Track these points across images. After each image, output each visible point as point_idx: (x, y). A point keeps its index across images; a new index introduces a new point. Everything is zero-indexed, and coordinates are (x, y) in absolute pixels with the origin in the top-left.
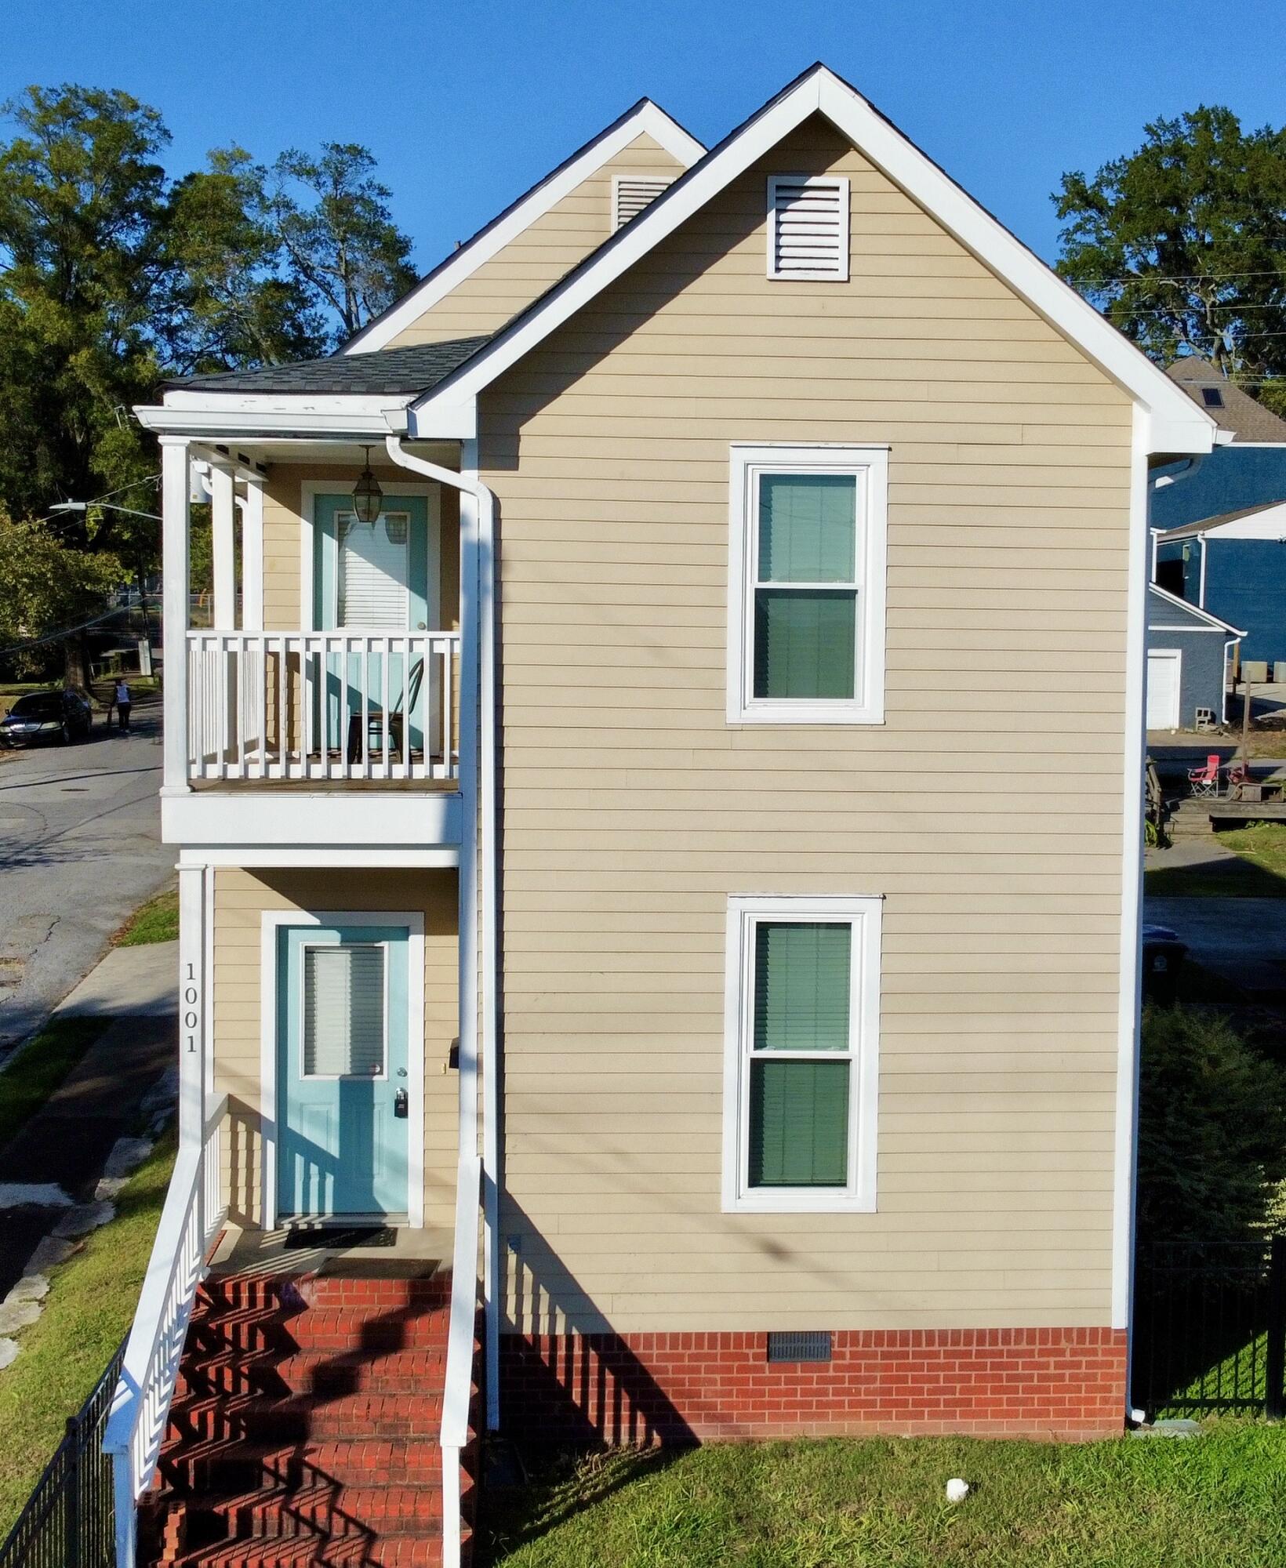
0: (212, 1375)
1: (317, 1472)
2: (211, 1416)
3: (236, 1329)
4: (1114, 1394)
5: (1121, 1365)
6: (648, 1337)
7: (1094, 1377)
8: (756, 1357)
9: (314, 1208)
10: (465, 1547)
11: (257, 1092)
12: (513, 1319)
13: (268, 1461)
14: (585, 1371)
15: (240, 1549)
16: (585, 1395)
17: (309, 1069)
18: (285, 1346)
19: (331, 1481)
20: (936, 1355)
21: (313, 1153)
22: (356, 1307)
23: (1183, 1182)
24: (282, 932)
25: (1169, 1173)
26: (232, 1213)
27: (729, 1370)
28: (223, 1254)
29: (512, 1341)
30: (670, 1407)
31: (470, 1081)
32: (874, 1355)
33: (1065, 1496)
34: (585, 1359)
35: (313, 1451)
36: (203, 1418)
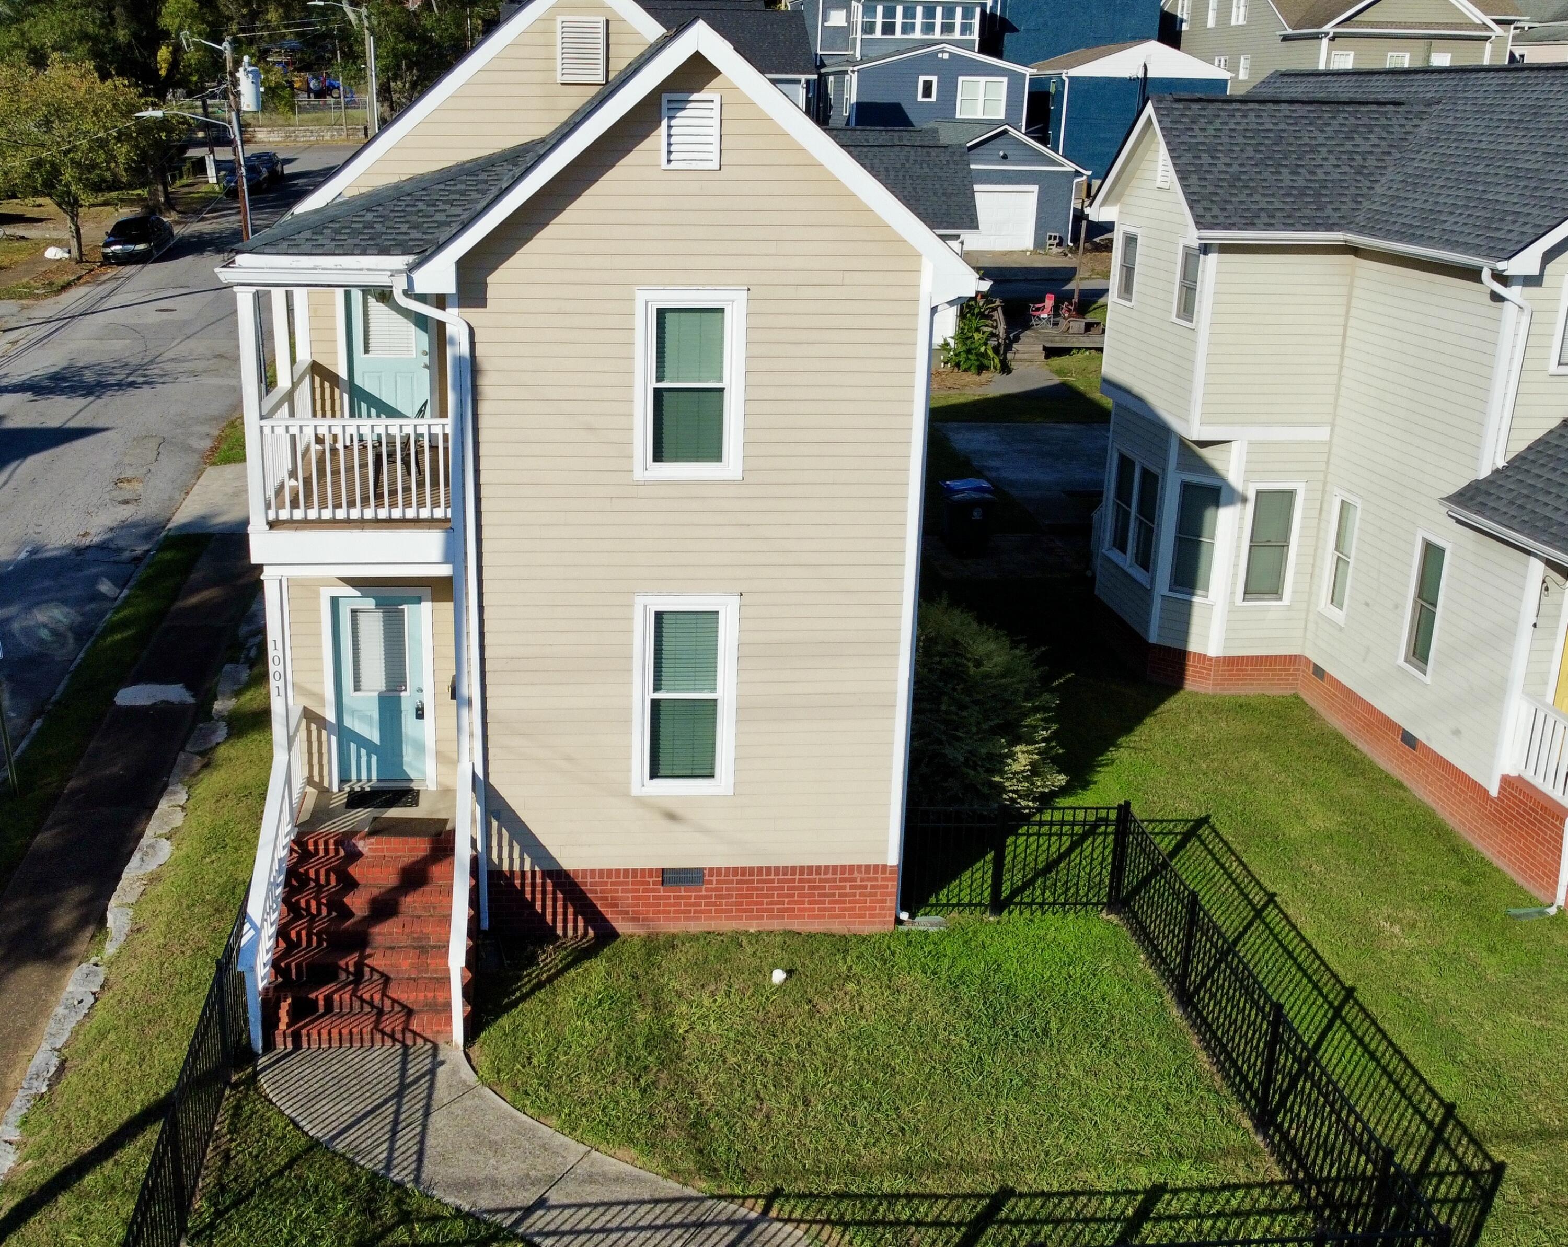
0: (303, 903)
1: (373, 969)
2: (304, 933)
3: (317, 873)
4: (888, 904)
5: (893, 887)
6: (584, 871)
7: (875, 894)
8: (654, 883)
9: (364, 776)
10: (466, 1020)
11: (321, 699)
12: (496, 861)
13: (342, 963)
14: (544, 892)
15: (326, 1020)
16: (544, 907)
17: (357, 688)
18: (350, 884)
19: (382, 974)
20: (772, 881)
21: (362, 742)
22: (393, 854)
23: (949, 751)
24: (335, 601)
25: (940, 742)
26: (310, 781)
27: (637, 891)
28: (305, 817)
29: (496, 875)
30: (600, 913)
31: (465, 712)
32: (732, 882)
33: (848, 978)
34: (544, 885)
35: (370, 956)
36: (299, 934)
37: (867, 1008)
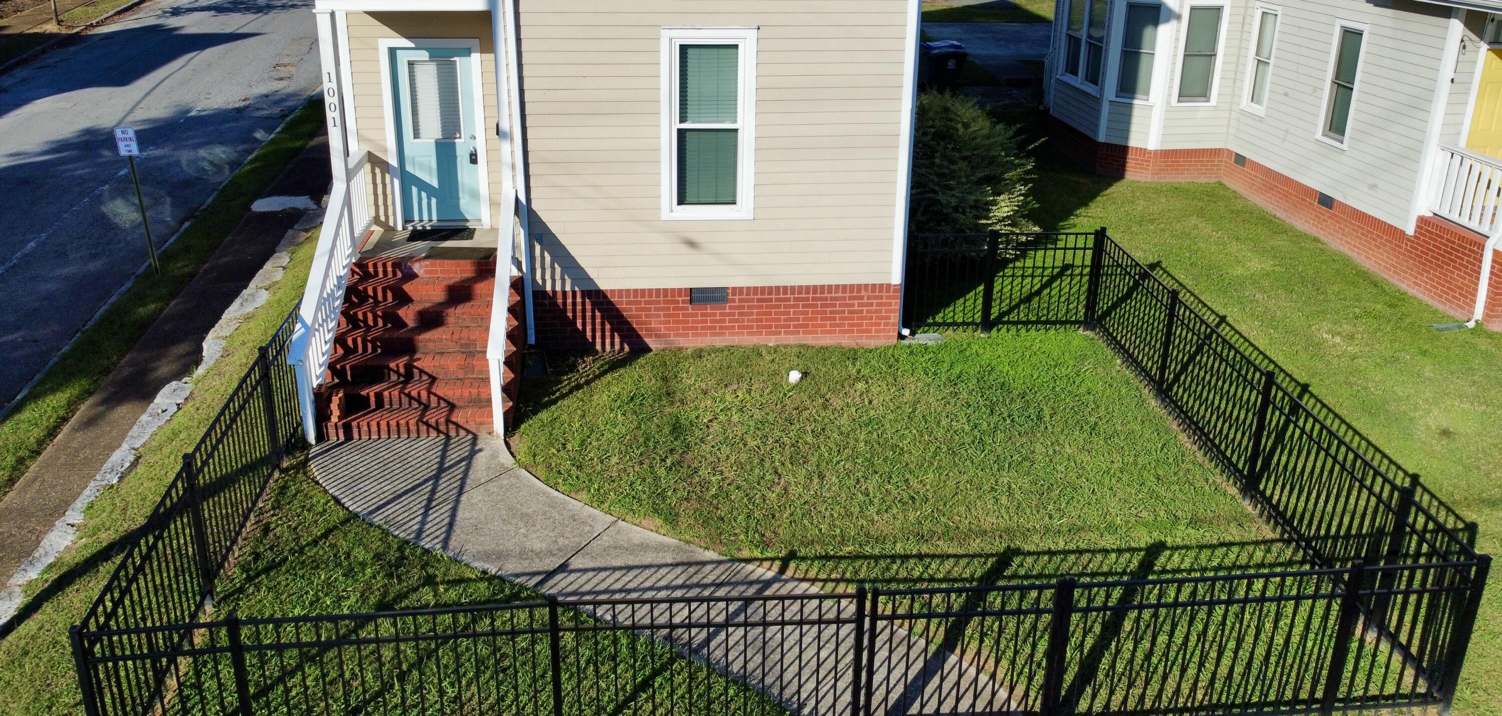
0: (360, 317)
1: (422, 371)
2: (359, 340)
3: (375, 290)
4: (892, 320)
5: (897, 304)
6: (620, 291)
7: (880, 311)
8: (683, 302)
9: (426, 217)
10: (506, 415)
11: (385, 151)
12: (540, 282)
13: (392, 365)
14: (584, 311)
15: (377, 415)
16: (584, 324)
17: (416, 135)
18: (404, 299)
19: (430, 376)
20: (788, 300)
21: (423, 186)
22: (447, 276)
23: (941, 197)
24: (392, 52)
25: (935, 192)
26: (376, 220)
27: (668, 309)
28: (369, 246)
29: (540, 294)
30: (634, 330)
31: (507, 145)
32: (752, 300)
33: (858, 379)
34: (583, 304)
35: (419, 359)
36: (355, 341)
37: (875, 402)
